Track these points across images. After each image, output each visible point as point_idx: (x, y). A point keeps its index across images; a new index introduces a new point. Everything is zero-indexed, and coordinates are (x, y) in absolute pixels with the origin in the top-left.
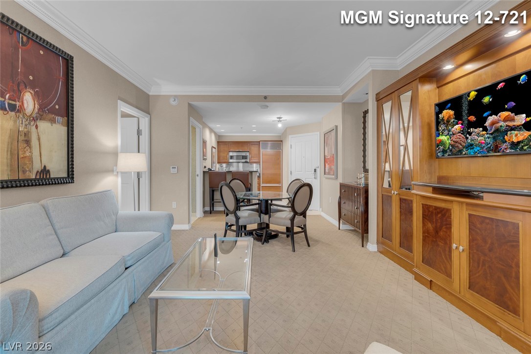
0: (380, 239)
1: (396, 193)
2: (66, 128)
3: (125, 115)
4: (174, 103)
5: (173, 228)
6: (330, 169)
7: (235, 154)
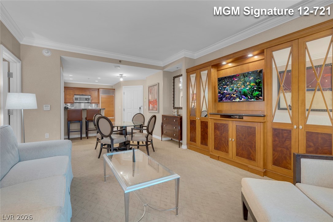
0: (189, 142)
1: (199, 118)
4: (46, 55)
6: (154, 107)
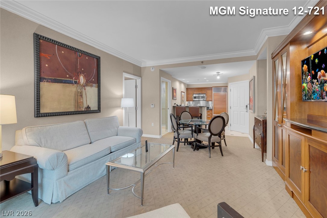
0: (274, 158)
2: (97, 88)
3: (126, 79)
4: (152, 70)
5: (142, 136)
6: (252, 106)
7: (197, 95)
